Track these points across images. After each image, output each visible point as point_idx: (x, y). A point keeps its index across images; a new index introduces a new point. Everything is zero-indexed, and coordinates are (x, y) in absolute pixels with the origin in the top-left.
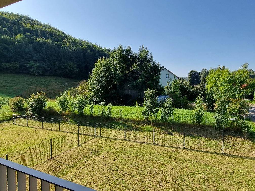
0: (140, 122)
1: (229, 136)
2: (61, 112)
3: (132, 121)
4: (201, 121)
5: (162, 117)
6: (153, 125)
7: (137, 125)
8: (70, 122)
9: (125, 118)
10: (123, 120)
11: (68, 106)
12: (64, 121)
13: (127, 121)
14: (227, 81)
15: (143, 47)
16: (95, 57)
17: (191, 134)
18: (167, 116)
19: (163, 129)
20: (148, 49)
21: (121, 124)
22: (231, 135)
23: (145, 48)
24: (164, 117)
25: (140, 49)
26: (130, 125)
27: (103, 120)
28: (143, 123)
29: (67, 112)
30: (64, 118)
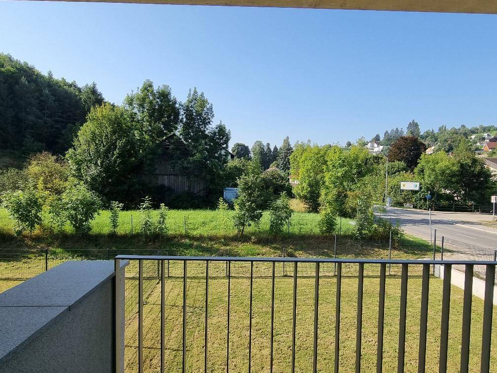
0: (228, 240)
1: (376, 249)
2: (19, 233)
3: (211, 239)
4: (334, 229)
5: (272, 226)
6: (254, 243)
7: (225, 245)
8: (54, 253)
9: (195, 233)
10: (193, 238)
11: (40, 216)
12: (33, 253)
13: (201, 238)
14: (339, 163)
15: (195, 92)
16: (41, 98)
17: (324, 252)
18: (282, 224)
19: (275, 248)
20: (206, 97)
21: (191, 246)
22: (379, 247)
23: (199, 94)
24: (275, 226)
25: (189, 95)
26: (209, 246)
27: (146, 243)
28: (235, 240)
29: (37, 231)
30: (30, 247)
